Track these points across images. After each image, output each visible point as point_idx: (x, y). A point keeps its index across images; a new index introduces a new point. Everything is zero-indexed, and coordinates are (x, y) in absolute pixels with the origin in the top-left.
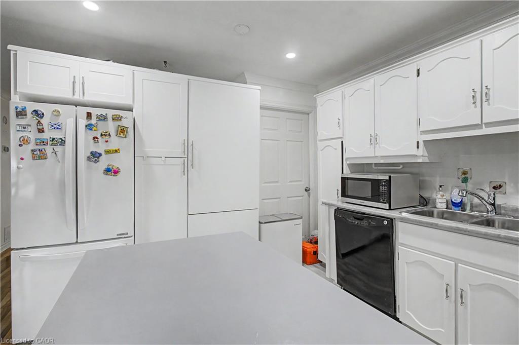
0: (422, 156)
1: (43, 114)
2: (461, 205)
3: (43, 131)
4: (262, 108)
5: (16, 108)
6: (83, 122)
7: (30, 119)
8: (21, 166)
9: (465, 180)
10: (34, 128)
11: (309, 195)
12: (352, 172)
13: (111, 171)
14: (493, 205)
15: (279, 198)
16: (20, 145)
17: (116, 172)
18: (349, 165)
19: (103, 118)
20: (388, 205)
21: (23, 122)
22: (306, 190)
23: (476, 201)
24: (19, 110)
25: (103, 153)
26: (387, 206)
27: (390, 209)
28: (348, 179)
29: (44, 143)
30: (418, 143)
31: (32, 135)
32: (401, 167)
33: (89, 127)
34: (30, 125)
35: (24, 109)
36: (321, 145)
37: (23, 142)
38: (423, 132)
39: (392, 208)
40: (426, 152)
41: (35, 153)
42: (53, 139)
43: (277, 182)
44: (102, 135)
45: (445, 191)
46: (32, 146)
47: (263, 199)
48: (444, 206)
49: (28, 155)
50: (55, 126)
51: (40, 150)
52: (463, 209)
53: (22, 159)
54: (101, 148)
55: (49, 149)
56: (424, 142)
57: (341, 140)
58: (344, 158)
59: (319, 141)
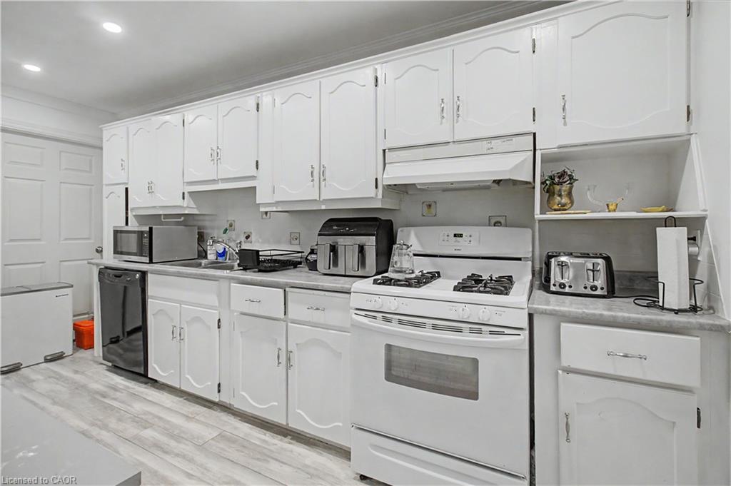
0: (188, 207)
2: (224, 255)
15: (43, 263)
20: (148, 258)
22: (97, 251)
26: (147, 260)
27: (151, 262)
28: (122, 232)
30: (184, 193)
32: (182, 219)
36: (106, 190)
38: (188, 183)
39: (154, 261)
40: (192, 202)
43: (39, 240)
47: (6, 265)
48: (214, 257)
56: (190, 193)
57: (124, 187)
58: (129, 208)
59: (106, 186)
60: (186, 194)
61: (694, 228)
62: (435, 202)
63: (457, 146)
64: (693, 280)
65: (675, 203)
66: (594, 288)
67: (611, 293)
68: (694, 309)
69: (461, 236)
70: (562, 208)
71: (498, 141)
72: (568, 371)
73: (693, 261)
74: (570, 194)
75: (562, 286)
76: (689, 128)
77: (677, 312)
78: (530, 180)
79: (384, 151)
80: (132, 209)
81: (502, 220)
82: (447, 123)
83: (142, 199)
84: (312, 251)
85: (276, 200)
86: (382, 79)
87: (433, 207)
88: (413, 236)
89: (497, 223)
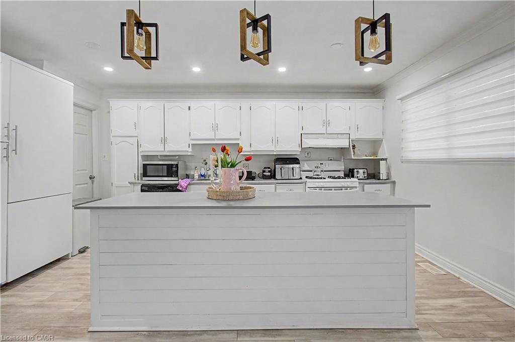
2: (204, 176)
11: (93, 182)
18: (143, 156)
20: (177, 178)
22: (91, 178)
30: (189, 144)
32: (177, 157)
38: (192, 139)
40: (192, 150)
45: (198, 170)
48: (197, 177)
57: (137, 138)
58: (139, 151)
59: (113, 136)
62: (310, 152)
63: (327, 135)
65: (377, 155)
66: (365, 177)
67: (368, 178)
68: (388, 179)
69: (322, 164)
71: (340, 135)
74: (354, 151)
75: (357, 177)
76: (383, 137)
77: (385, 180)
78: (349, 147)
79: (301, 134)
80: (143, 151)
81: (332, 158)
82: (325, 127)
83: (154, 147)
84: (264, 171)
85: (252, 149)
86: (301, 108)
87: (309, 154)
88: (306, 164)
89: (331, 160)
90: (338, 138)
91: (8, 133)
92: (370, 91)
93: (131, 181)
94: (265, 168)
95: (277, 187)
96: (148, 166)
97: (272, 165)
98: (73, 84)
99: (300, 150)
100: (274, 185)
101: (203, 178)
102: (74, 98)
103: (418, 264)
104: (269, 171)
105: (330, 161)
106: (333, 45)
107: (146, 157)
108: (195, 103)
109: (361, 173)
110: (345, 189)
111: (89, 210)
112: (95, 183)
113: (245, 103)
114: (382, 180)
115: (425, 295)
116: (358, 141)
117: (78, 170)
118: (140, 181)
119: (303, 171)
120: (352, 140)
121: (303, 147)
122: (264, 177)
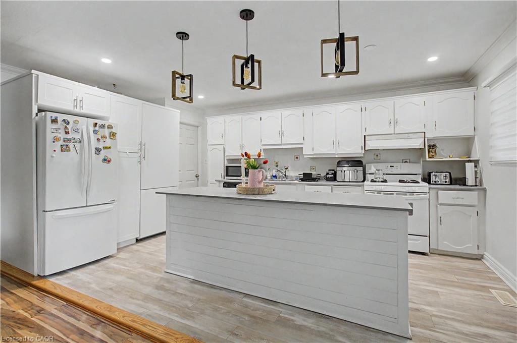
1: (69, 122)
2: (275, 177)
3: (69, 133)
4: (181, 123)
5: (51, 117)
6: (91, 129)
7: (60, 125)
8: (54, 155)
9: (277, 166)
10: (62, 131)
11: (198, 179)
12: (229, 163)
13: (107, 160)
14: (285, 175)
15: (181, 181)
16: (54, 142)
17: (109, 161)
18: (227, 159)
19: (103, 126)
21: (55, 126)
22: (196, 176)
23: (281, 174)
24: (53, 118)
25: (102, 148)
29: (69, 140)
31: (62, 135)
33: (95, 132)
34: (59, 129)
35: (56, 118)
36: (210, 148)
37: (56, 140)
38: (263, 145)
40: (264, 153)
41: (64, 147)
42: (74, 139)
44: (102, 137)
45: (270, 171)
46: (61, 142)
48: (270, 177)
49: (58, 149)
50: (76, 130)
51: (67, 145)
52: (276, 178)
53: (55, 151)
54: (101, 145)
55: (71, 145)
56: (264, 149)
57: (223, 146)
58: (225, 156)
59: (209, 145)
60: (262, 150)
61: (476, 163)
62: (380, 154)
63: (395, 135)
64: (476, 178)
65: (470, 155)
66: (446, 182)
67: (451, 184)
68: (476, 186)
69: (393, 166)
70: (433, 157)
71: (412, 134)
72: (441, 204)
73: (476, 172)
74: (435, 152)
75: (435, 182)
76: (475, 133)
77: (471, 186)
78: (423, 147)
79: (365, 136)
80: (227, 156)
81: (408, 161)
82: (392, 127)
83: (235, 152)
84: (328, 174)
85: (314, 152)
86: (363, 110)
87: (379, 156)
88: (373, 167)
89: (406, 162)
90: (409, 138)
91: (141, 147)
92: (458, 79)
93: (217, 179)
94: (329, 170)
95: (334, 189)
96: (230, 168)
97: (334, 167)
98: (180, 112)
99: (363, 152)
100: (330, 187)
101: (274, 179)
102: (180, 118)
103: (490, 290)
104: (332, 174)
105: (406, 164)
106: (367, 46)
107: (230, 161)
108: (265, 114)
109: (442, 178)
110: (410, 195)
111: (165, 195)
112: (199, 180)
113: (308, 110)
114: (468, 186)
115: (459, 318)
116: (437, 139)
117: (188, 171)
118: (223, 180)
119: (370, 174)
120: (428, 140)
121: (366, 149)
122: (328, 179)
